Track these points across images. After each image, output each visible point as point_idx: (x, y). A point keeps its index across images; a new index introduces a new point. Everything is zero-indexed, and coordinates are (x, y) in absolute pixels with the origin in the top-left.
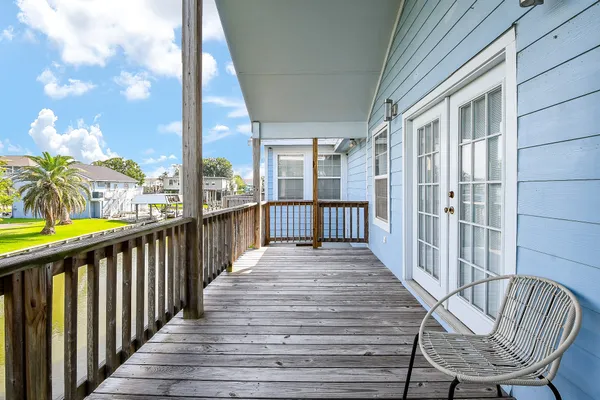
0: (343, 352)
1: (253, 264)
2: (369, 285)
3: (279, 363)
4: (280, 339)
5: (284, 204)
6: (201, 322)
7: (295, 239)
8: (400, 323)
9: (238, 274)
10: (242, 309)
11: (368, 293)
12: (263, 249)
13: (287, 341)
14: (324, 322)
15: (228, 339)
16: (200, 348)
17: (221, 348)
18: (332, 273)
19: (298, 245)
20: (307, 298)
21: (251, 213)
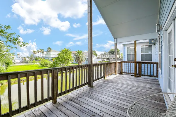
0: (121, 106)
1: (112, 78)
2: (147, 91)
3: (102, 102)
4: (106, 97)
5: (129, 62)
6: (91, 88)
7: (131, 73)
8: (149, 105)
9: (106, 80)
10: (102, 88)
11: (144, 93)
12: (118, 75)
13: (107, 98)
14: (121, 97)
15: (94, 93)
16: (88, 93)
17: (92, 95)
18: (135, 85)
19: (132, 75)
20: (121, 90)
21: (113, 65)
